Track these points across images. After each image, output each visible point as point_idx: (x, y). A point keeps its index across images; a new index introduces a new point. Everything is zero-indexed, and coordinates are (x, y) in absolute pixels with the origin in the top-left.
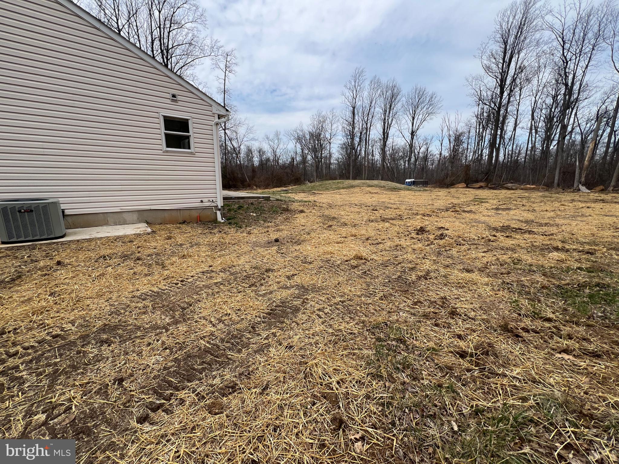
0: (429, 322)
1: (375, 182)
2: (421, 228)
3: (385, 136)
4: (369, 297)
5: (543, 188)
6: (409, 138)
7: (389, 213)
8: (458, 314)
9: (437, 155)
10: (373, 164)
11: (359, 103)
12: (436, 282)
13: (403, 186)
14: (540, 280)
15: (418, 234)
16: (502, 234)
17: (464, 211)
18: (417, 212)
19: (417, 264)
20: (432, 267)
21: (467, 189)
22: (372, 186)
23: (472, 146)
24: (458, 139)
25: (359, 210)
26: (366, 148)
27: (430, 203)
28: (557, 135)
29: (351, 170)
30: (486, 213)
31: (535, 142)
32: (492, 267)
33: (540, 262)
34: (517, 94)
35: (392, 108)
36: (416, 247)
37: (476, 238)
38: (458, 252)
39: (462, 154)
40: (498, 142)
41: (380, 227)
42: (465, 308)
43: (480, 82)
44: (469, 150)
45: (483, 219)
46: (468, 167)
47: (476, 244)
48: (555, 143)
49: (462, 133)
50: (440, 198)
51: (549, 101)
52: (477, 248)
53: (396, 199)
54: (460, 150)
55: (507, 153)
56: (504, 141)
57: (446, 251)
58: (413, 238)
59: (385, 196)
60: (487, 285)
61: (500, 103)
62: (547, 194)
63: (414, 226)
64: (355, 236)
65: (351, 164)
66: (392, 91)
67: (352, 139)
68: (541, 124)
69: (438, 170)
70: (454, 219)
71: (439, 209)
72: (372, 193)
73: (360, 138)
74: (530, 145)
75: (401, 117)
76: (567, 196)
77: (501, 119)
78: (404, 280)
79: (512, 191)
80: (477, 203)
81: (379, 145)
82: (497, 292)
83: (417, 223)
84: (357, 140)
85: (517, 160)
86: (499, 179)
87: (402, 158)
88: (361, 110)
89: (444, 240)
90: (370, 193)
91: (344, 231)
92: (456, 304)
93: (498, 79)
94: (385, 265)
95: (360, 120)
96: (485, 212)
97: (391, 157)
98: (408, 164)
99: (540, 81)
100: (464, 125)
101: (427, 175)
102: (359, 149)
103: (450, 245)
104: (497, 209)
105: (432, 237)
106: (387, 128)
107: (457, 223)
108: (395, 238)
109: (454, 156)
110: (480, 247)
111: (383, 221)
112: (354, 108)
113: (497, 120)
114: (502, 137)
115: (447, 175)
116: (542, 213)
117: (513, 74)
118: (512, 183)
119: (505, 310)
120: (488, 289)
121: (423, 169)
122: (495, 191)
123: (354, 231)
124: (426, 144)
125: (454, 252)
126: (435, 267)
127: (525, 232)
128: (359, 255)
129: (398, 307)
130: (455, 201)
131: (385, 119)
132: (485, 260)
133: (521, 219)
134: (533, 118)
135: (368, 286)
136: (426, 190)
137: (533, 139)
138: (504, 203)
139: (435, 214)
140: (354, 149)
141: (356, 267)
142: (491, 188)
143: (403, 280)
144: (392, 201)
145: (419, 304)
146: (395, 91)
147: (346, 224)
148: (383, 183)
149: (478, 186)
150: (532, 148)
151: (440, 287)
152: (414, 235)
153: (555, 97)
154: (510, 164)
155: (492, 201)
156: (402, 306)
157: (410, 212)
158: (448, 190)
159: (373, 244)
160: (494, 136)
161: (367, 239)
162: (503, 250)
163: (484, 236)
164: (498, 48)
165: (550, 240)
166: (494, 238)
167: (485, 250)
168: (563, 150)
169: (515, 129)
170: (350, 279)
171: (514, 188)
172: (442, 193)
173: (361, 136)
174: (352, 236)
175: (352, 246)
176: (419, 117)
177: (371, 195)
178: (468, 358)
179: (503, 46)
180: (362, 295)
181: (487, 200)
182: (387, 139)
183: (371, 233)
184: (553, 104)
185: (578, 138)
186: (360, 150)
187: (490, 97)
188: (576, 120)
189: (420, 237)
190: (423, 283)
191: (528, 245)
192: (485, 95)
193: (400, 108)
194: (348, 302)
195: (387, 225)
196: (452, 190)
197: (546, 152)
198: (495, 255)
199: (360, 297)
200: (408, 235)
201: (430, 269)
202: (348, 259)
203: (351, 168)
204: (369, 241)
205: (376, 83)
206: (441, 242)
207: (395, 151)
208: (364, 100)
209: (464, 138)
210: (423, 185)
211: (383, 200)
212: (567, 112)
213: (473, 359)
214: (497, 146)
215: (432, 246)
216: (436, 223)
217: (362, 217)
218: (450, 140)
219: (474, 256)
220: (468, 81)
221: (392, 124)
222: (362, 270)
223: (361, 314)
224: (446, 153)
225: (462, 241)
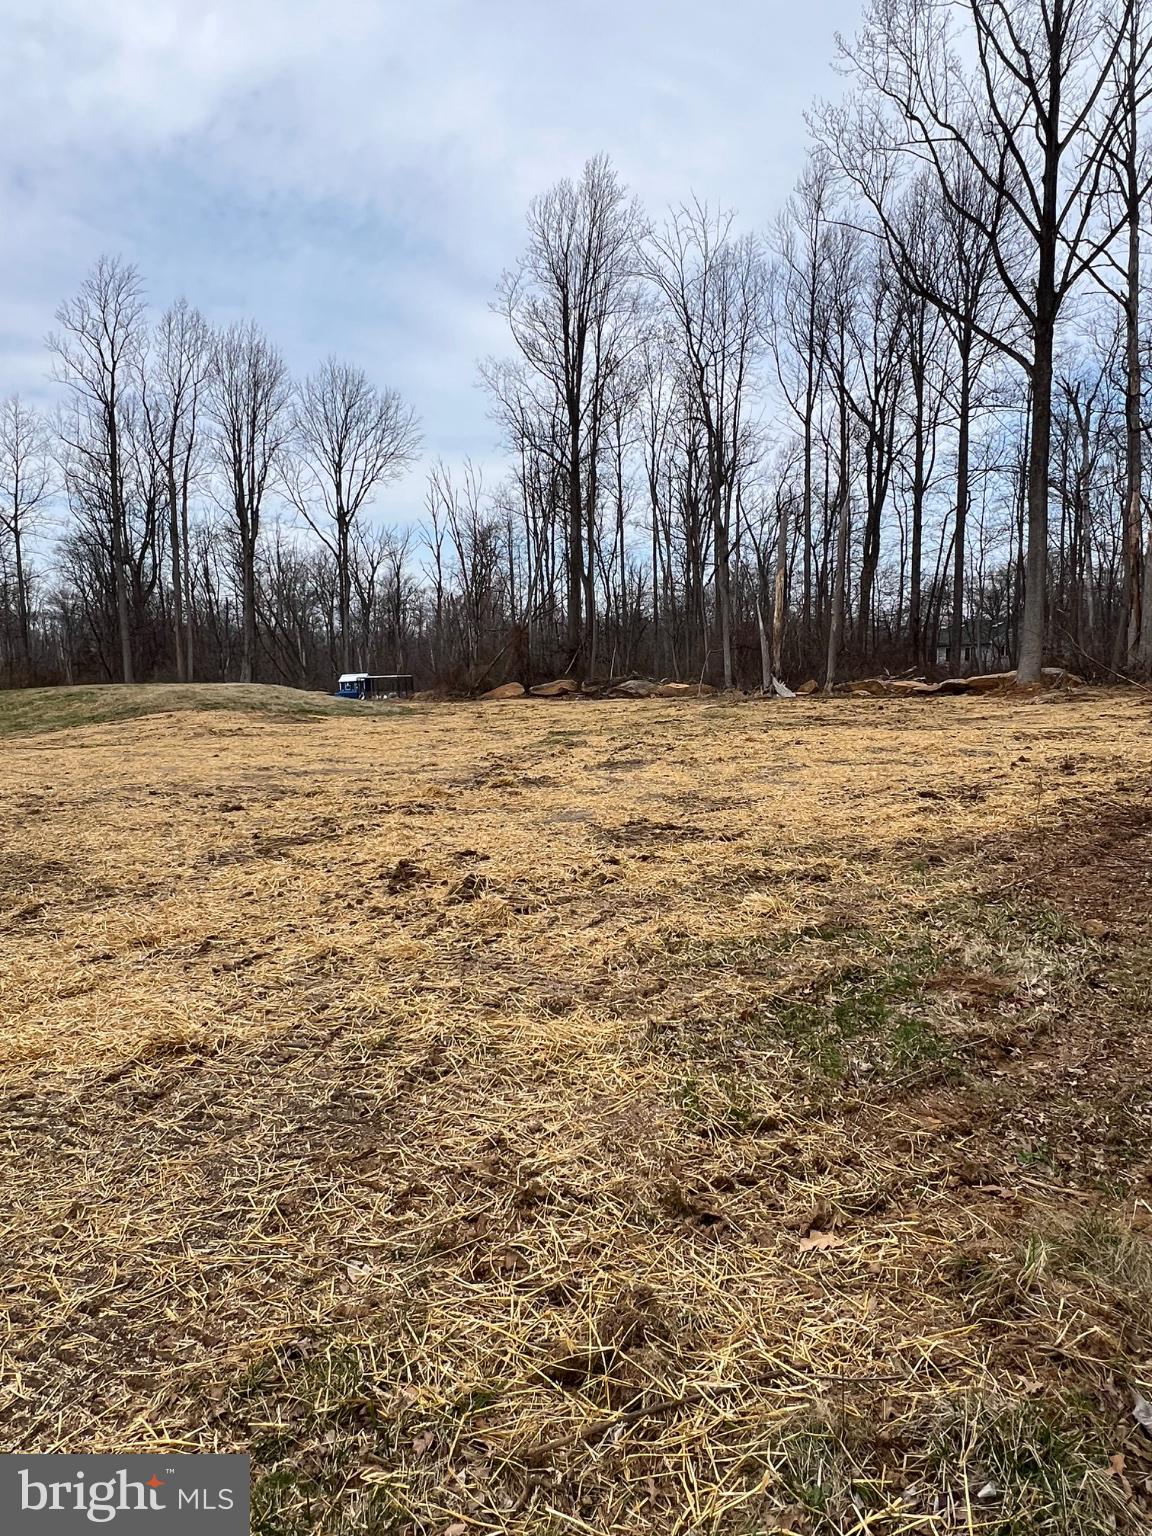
0: (454, 1273)
1: (229, 689)
2: (403, 864)
3: (247, 519)
4: (220, 1235)
5: (705, 692)
6: (331, 534)
7: (288, 817)
8: (542, 1199)
9: (429, 592)
10: (212, 619)
11: (129, 391)
12: (464, 1080)
13: (333, 700)
14: (733, 990)
15: (392, 891)
16: (632, 851)
17: (527, 782)
18: (384, 799)
19: (396, 1023)
20: (448, 1022)
21: (529, 702)
22: (215, 706)
23: (524, 569)
24: (482, 544)
25: (165, 816)
26: (176, 559)
27: (427, 760)
28: (712, 549)
29: (126, 644)
30: (585, 783)
31: (669, 565)
32: (620, 973)
33: (727, 929)
34: (612, 430)
35: (259, 422)
36: (388, 946)
37: (568, 876)
38: (523, 940)
39: (501, 592)
40: (586, 560)
41: (254, 882)
42: (563, 1164)
43: (518, 385)
44: (517, 580)
45: (581, 802)
46: (520, 631)
47: (568, 900)
48: (710, 570)
49: (490, 528)
50: (456, 737)
51: (682, 459)
52: (573, 912)
53: (312, 754)
54: (494, 578)
55: (612, 593)
56: (600, 559)
57: (486, 942)
58: (377, 912)
59: (268, 741)
60: (612, 1047)
61: (576, 451)
62: (715, 706)
63: (379, 861)
64: (149, 944)
65: (123, 620)
66: (254, 365)
67: (117, 523)
68: (676, 518)
69: (438, 639)
70: (502, 815)
71: (455, 782)
72: (221, 734)
73: (150, 520)
74: (660, 575)
75: (295, 459)
76: (755, 712)
77: (584, 494)
78: (359, 1103)
79: (640, 703)
80: (559, 747)
81: (226, 550)
82: (640, 1071)
83: (386, 847)
84: (136, 527)
85: (638, 612)
86: (604, 666)
87: (319, 597)
88: (140, 415)
89: (476, 905)
90: (212, 732)
91: (98, 925)
92: (533, 1155)
93: (560, 382)
94: (279, 1055)
95: (142, 453)
96: (585, 781)
97: (278, 593)
98: (342, 621)
99: (655, 405)
100: (491, 503)
101: (406, 656)
102: (149, 561)
103: (497, 918)
104: (611, 765)
105: (439, 894)
106: (251, 491)
107: (511, 827)
108: (313, 921)
109: (480, 595)
110: (582, 906)
111: (266, 853)
112: (110, 406)
113: (575, 498)
114: (593, 545)
115: (466, 658)
116: (712, 768)
117: (593, 376)
118: (635, 678)
119: (667, 1128)
120: (616, 1061)
121: (391, 636)
122: (600, 705)
123: (146, 919)
124: (392, 554)
125: (510, 943)
126: (456, 1019)
127: (683, 836)
128: (168, 1034)
129: (341, 1241)
130: (499, 748)
131: (238, 460)
132: (599, 953)
133: (670, 791)
134: (655, 501)
135: (214, 1176)
136: (411, 712)
137: (665, 558)
138: (625, 743)
139: (442, 801)
140: (128, 559)
141: (156, 1097)
142: (589, 696)
143: (352, 1107)
144: (296, 763)
145: (415, 1200)
146: (263, 366)
147: (108, 892)
148: (258, 691)
149: (554, 691)
150: (666, 579)
151: (481, 1096)
152: (381, 899)
153: (692, 451)
154: (624, 621)
155: (593, 740)
156: (353, 1230)
157: (363, 801)
158: (473, 707)
159: (227, 968)
160: (575, 541)
161: (205, 948)
162: (638, 905)
163: (589, 865)
164: (546, 296)
165: (739, 851)
166: (614, 868)
167: (596, 915)
168: (727, 588)
169: (620, 526)
170: (129, 1171)
171: (642, 691)
172: (458, 717)
173: (151, 511)
174: (136, 944)
175: (138, 994)
176: (356, 466)
177: (216, 743)
178: (590, 1383)
179: (560, 295)
180: (187, 1236)
181: (583, 738)
182: (255, 534)
183: (221, 913)
184: (690, 465)
185: (753, 559)
186: (155, 566)
187: (548, 431)
188: (741, 515)
189: (400, 901)
190: (424, 1099)
191: (694, 877)
192: (535, 421)
193: (287, 425)
194: (121, 1300)
195: (281, 869)
196: (489, 707)
197: (694, 590)
198: (622, 930)
199: (179, 1249)
200: (360, 902)
201: (443, 1030)
202: (119, 1064)
203: (124, 634)
204: (213, 957)
205: (186, 329)
206: (470, 911)
207: (290, 574)
208: (150, 383)
209: (498, 544)
210: (399, 690)
211: (262, 761)
212: (722, 491)
213: (604, 1378)
214: (586, 572)
215: (443, 933)
216: (448, 839)
217: (179, 847)
218: (459, 546)
219: (567, 946)
220: (485, 375)
221: (268, 481)
222: (183, 1104)
223: (188, 1342)
224: (454, 588)
225: (531, 896)
